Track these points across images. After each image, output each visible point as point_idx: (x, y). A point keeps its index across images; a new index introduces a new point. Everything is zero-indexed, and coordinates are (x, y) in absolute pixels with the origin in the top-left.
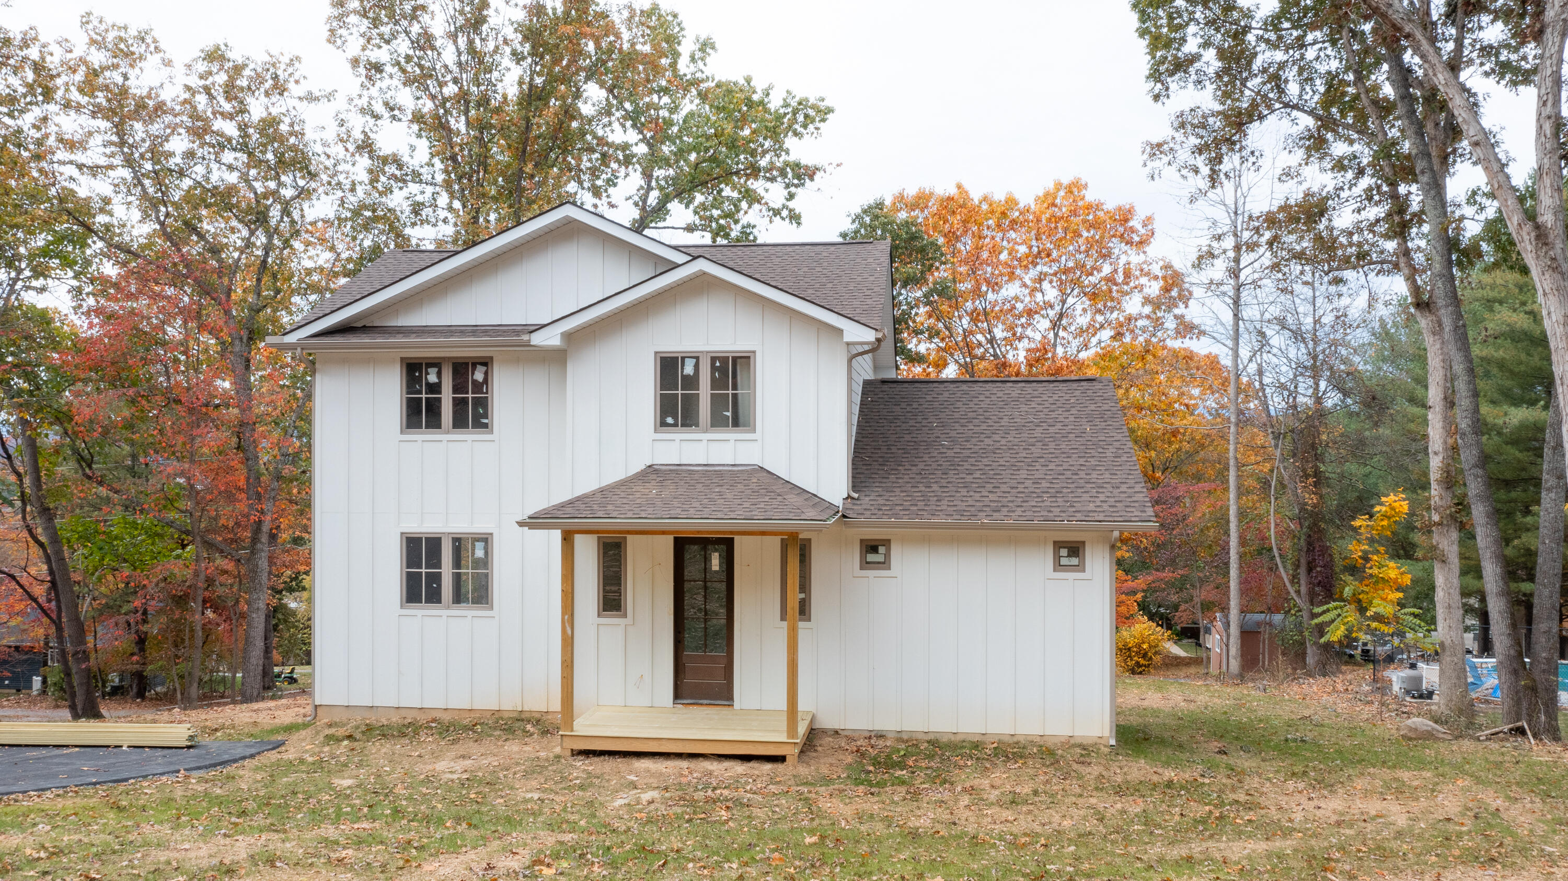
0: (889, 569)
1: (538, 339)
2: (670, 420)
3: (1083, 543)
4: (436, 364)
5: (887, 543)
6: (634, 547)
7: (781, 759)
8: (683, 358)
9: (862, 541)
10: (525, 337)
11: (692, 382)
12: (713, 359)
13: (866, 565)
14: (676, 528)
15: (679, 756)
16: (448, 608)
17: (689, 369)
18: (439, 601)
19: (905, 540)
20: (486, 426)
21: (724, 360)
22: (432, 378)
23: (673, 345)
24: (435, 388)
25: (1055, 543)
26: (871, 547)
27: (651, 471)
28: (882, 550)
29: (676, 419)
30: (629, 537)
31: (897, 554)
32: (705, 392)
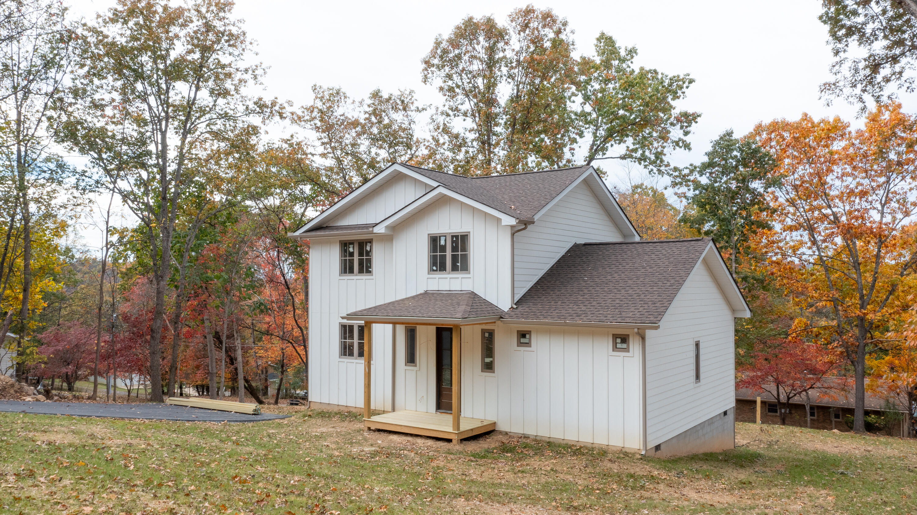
0: (530, 346)
1: (376, 230)
2: (435, 268)
3: (628, 335)
4: (352, 243)
5: (529, 332)
6: (420, 330)
7: (449, 441)
8: (440, 237)
9: (518, 331)
10: (371, 229)
11: (443, 249)
12: (453, 237)
13: (520, 344)
14: (437, 322)
15: (411, 435)
16: (356, 359)
17: (442, 243)
18: (353, 356)
19: (538, 331)
20: (370, 272)
21: (457, 237)
22: (351, 250)
23: (436, 230)
24: (352, 254)
25: (613, 335)
26: (523, 335)
27: (426, 293)
28: (527, 336)
29: (437, 267)
30: (418, 326)
31: (534, 339)
32: (449, 254)
